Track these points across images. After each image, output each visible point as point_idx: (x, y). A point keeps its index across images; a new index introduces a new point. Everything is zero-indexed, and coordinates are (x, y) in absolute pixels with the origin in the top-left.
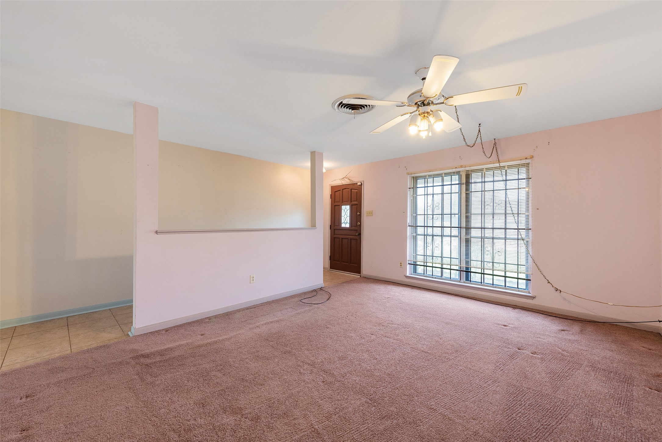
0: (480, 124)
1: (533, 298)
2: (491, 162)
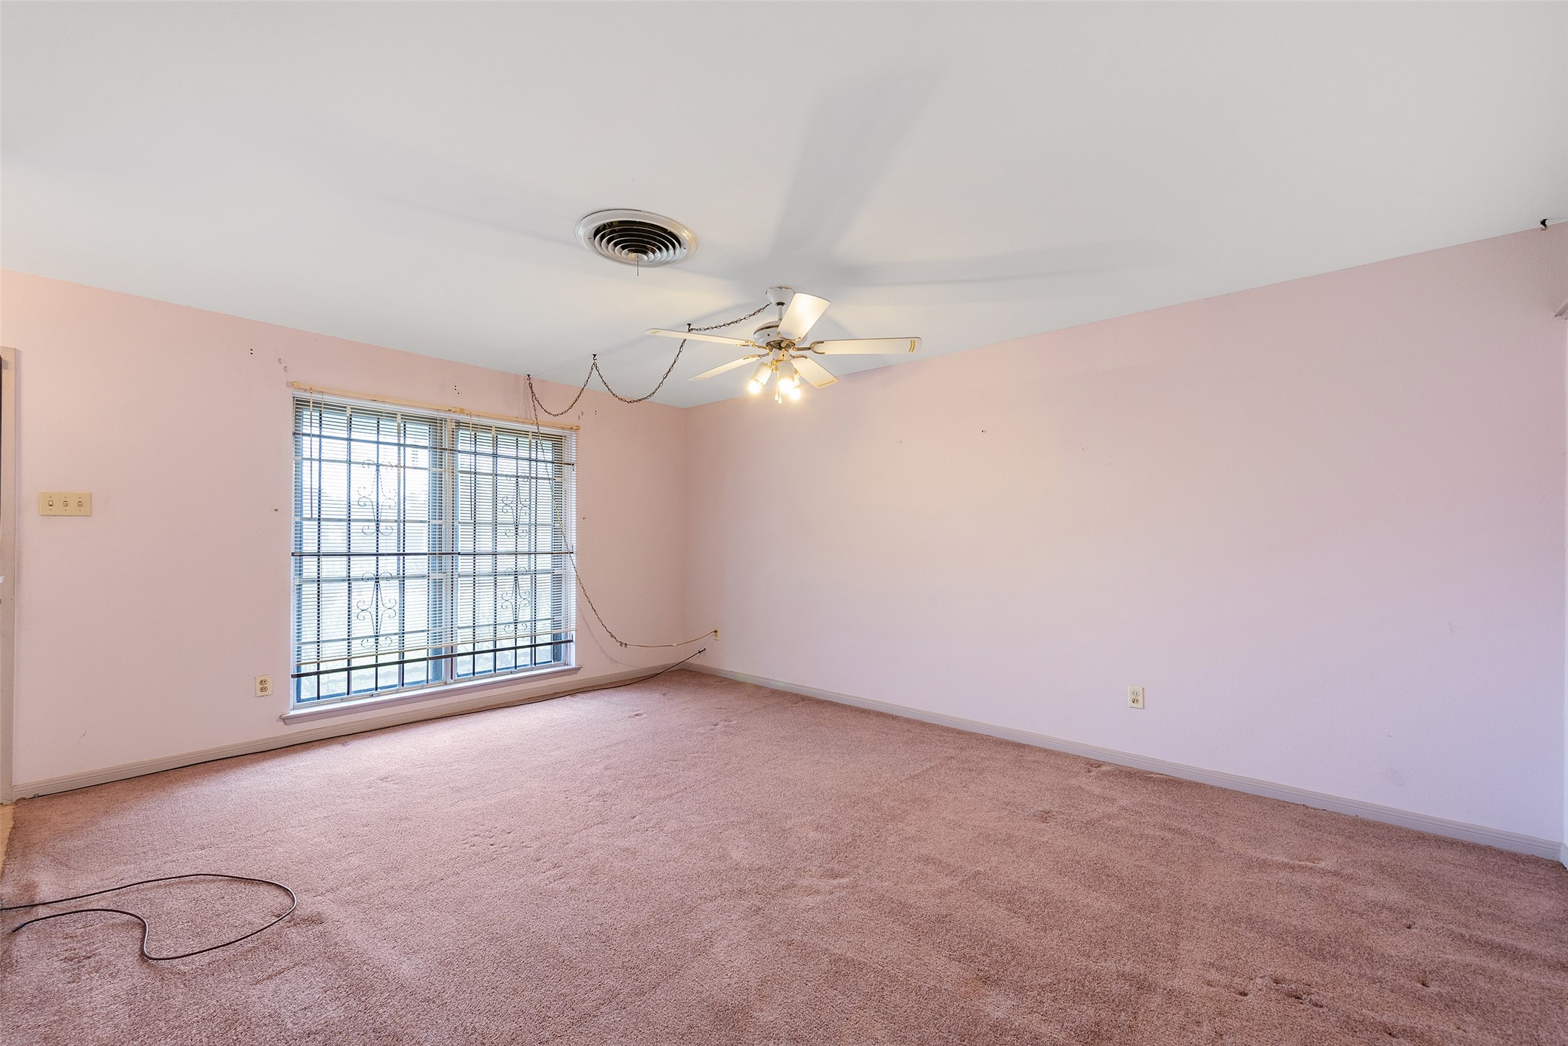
0: (595, 355)
1: (576, 670)
2: (517, 419)
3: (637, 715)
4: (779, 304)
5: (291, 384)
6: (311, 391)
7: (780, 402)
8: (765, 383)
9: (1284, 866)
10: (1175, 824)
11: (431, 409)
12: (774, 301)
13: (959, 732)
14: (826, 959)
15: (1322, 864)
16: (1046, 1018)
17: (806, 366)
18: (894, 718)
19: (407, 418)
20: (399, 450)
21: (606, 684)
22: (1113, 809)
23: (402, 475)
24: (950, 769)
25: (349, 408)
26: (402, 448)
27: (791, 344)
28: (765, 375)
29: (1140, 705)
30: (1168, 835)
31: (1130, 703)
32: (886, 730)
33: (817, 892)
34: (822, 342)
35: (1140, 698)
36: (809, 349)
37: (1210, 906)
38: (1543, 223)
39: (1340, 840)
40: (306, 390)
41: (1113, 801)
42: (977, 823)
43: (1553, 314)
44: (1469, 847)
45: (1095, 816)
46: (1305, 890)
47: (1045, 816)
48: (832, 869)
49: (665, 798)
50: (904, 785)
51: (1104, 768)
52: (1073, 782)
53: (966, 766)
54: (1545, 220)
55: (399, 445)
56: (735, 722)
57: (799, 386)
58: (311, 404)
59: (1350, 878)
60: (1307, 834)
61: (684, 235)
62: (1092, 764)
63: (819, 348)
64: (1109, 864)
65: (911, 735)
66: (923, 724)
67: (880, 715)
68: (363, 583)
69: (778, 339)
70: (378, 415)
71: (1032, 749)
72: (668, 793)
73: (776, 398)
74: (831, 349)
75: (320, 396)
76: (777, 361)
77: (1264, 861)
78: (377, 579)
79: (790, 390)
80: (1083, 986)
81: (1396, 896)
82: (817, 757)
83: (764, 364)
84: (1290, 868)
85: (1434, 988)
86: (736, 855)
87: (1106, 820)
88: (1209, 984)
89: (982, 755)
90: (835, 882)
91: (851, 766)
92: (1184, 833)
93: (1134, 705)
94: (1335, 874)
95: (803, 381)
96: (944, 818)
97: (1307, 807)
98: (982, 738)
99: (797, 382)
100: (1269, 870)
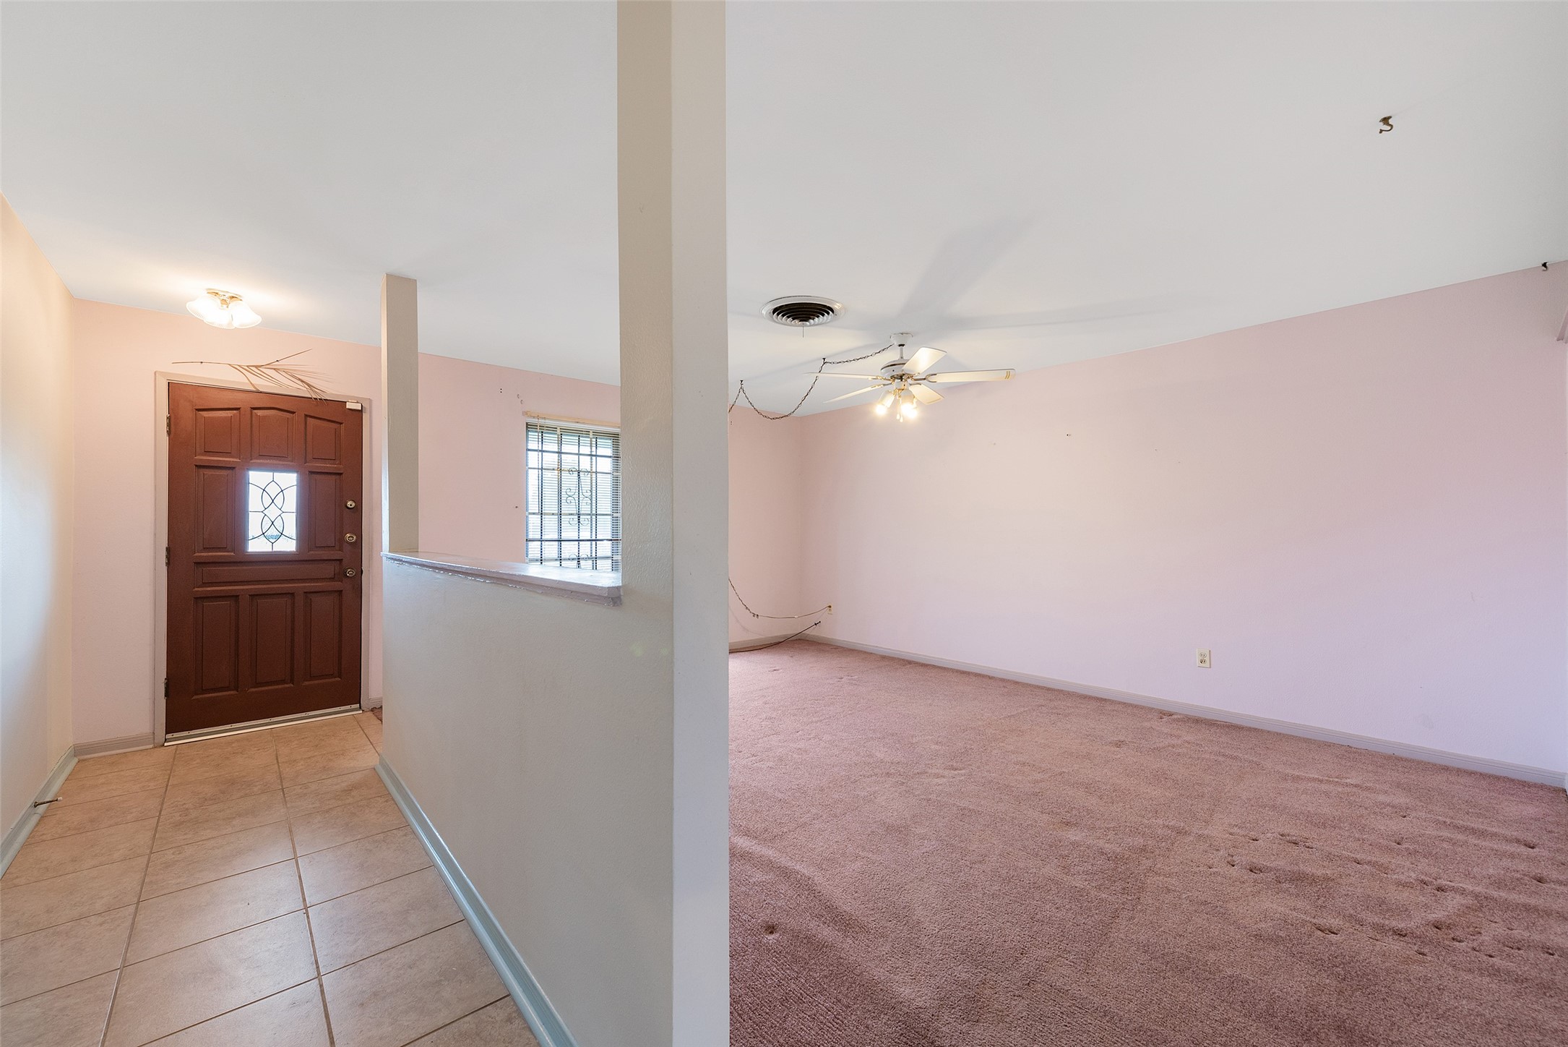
3: (775, 670)
4: (900, 345)
5: (525, 413)
6: (538, 417)
7: (901, 420)
8: (889, 406)
9: (1314, 780)
10: (1228, 752)
11: (614, 427)
12: (896, 344)
13: (1049, 689)
14: (955, 808)
15: (1348, 781)
16: (1108, 841)
17: (919, 391)
18: (990, 678)
19: (598, 435)
20: (591, 459)
21: (741, 649)
22: (1175, 741)
23: (594, 479)
24: (1041, 713)
25: (558, 428)
26: (594, 458)
27: (910, 376)
28: (890, 400)
29: (1207, 664)
30: (1221, 759)
31: (1198, 663)
32: (984, 686)
33: (944, 777)
34: (935, 375)
35: (1207, 659)
36: (925, 379)
37: (1244, 798)
38: (1544, 265)
39: (1370, 768)
40: (534, 417)
41: (1179, 737)
42: (1063, 746)
43: (1556, 338)
44: (1483, 776)
45: (1161, 745)
46: (1327, 794)
47: (1119, 744)
48: (952, 765)
49: (816, 722)
50: (1003, 721)
51: (1175, 717)
52: (1147, 724)
53: (1054, 711)
54: (1545, 263)
55: (591, 455)
56: (856, 677)
57: (916, 408)
58: (538, 427)
59: (1368, 789)
60: (1343, 763)
61: (836, 306)
62: (1163, 714)
63: (933, 379)
64: (1168, 772)
65: (1006, 690)
66: (1017, 683)
67: (977, 675)
68: (569, 562)
69: (901, 373)
70: (580, 433)
71: (1112, 702)
72: (817, 719)
73: (898, 417)
74: (943, 379)
75: (543, 421)
76: (899, 390)
77: (1298, 776)
78: (579, 559)
79: (909, 412)
80: (1137, 829)
81: (1401, 799)
82: (930, 701)
83: (888, 392)
84: (1319, 781)
85: (1405, 846)
86: (880, 755)
87: (1170, 748)
88: (1231, 834)
89: (1068, 704)
90: (956, 772)
91: (958, 708)
92: (1236, 758)
93: (1203, 665)
94: (1356, 786)
95: (919, 403)
96: (1037, 742)
97: (1351, 747)
98: (1069, 694)
99: (915, 405)
100: (1300, 782)
